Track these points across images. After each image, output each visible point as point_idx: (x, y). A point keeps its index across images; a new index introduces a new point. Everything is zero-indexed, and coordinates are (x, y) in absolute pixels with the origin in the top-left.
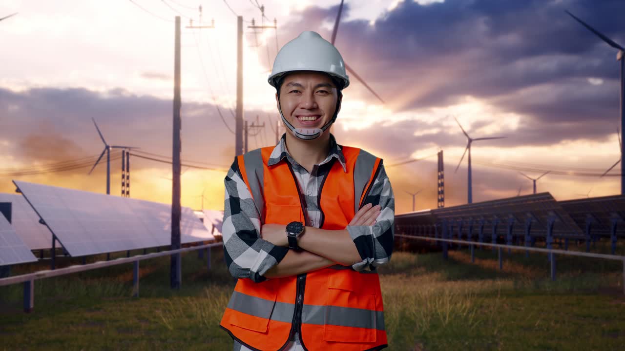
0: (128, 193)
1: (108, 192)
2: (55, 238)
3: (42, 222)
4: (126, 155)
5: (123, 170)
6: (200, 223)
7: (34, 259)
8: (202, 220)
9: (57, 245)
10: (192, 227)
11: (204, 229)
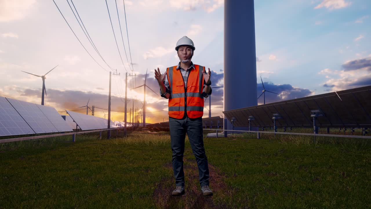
0: (94, 115)
1: (87, 114)
2: (77, 125)
3: (74, 121)
4: (93, 107)
5: (92, 111)
6: (113, 124)
7: (73, 131)
8: (114, 123)
9: (78, 128)
10: (112, 125)
11: (115, 125)
